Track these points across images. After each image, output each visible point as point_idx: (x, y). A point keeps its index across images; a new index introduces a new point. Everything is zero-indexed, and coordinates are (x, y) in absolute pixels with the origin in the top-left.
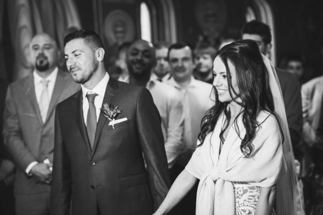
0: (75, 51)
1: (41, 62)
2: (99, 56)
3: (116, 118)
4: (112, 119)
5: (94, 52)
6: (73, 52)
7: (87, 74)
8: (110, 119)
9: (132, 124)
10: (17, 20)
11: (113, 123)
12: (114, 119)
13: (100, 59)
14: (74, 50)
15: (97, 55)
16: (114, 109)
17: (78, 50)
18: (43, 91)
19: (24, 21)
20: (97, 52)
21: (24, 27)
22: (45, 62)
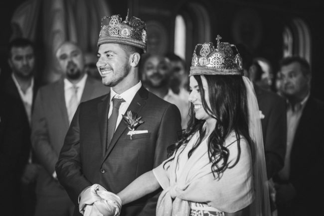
0: (108, 52)
1: (72, 70)
2: (133, 62)
3: (136, 128)
4: (132, 128)
5: (128, 56)
6: (106, 52)
7: (117, 77)
8: (130, 128)
9: (152, 138)
10: (51, 24)
11: (132, 133)
12: (134, 129)
13: (133, 65)
14: (107, 50)
15: (131, 60)
16: (137, 118)
17: (111, 51)
18: (72, 97)
19: (59, 25)
20: (132, 56)
21: (58, 32)
22: (76, 70)
